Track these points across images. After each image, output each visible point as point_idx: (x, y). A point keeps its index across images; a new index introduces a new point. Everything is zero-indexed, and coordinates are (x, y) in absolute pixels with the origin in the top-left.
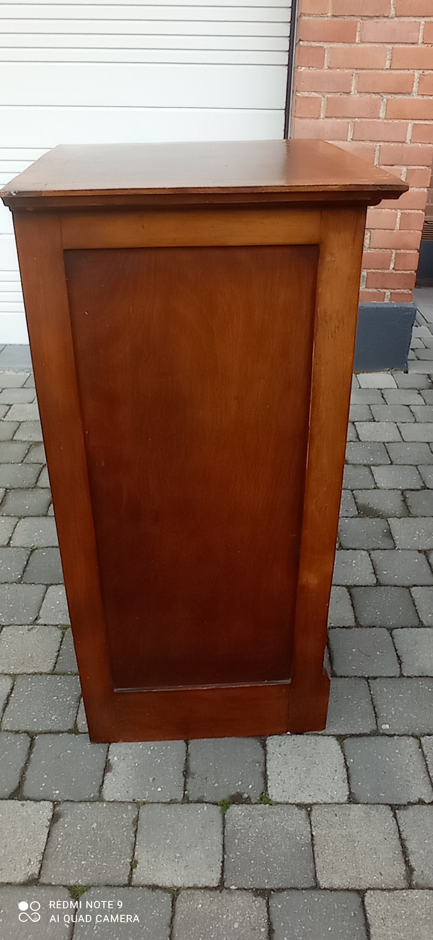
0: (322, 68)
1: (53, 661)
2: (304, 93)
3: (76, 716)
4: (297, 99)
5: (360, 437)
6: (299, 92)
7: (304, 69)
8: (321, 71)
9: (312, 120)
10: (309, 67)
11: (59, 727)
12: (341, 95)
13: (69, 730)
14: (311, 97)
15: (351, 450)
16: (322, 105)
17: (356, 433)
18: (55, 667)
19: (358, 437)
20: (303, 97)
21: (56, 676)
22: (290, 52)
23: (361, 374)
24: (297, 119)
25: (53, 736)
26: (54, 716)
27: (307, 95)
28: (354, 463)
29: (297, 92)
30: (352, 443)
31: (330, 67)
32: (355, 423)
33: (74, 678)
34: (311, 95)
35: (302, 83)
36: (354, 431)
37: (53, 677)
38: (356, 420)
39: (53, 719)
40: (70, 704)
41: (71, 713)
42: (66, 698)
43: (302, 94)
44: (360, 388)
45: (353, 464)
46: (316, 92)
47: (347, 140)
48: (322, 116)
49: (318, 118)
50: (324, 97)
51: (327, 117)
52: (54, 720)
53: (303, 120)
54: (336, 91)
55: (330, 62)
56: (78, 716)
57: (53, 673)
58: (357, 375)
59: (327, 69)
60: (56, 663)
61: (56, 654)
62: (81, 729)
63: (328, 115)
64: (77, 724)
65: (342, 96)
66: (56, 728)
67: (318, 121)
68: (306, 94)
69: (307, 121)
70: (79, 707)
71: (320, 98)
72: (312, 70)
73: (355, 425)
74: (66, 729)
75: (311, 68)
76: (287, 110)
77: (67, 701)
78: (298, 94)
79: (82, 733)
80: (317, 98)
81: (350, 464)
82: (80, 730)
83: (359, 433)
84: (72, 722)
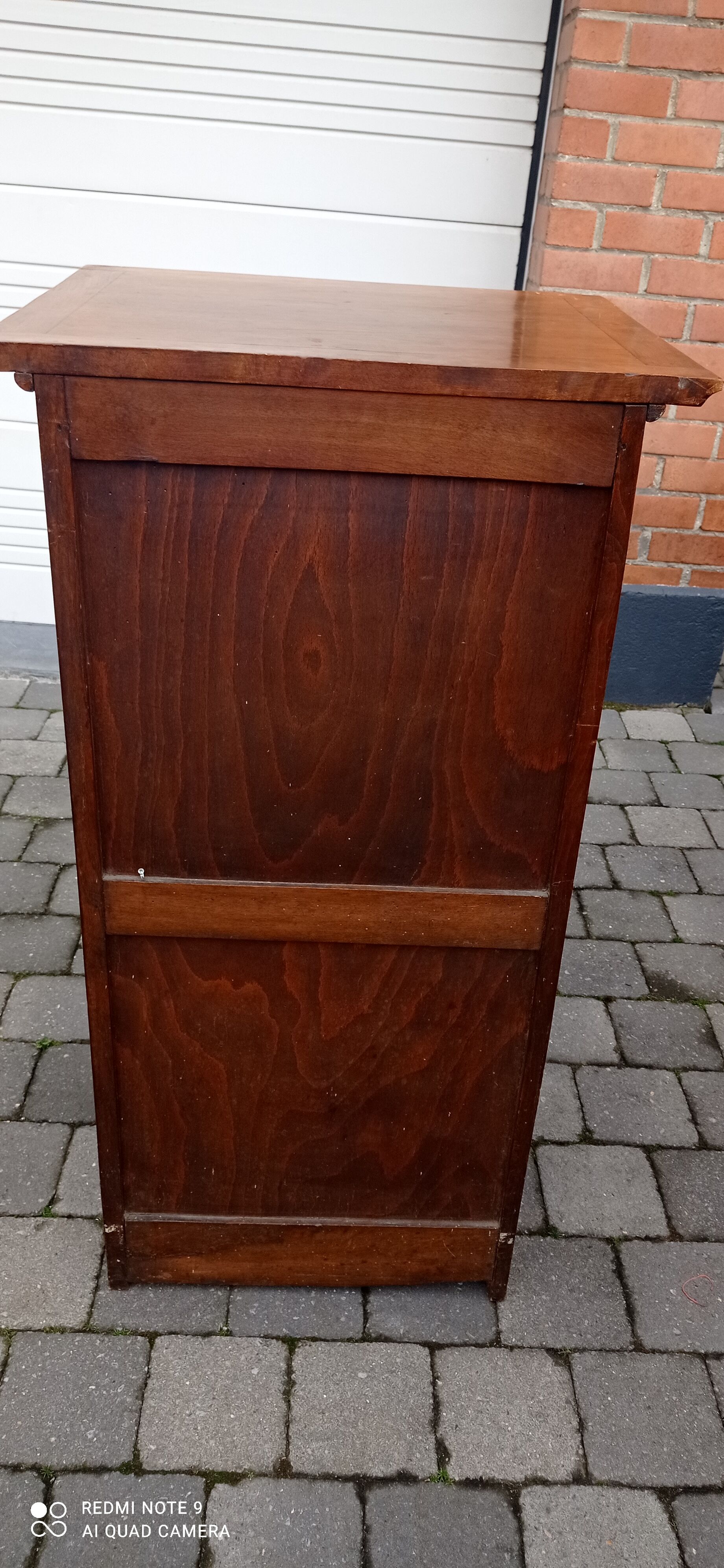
0: (601, 160)
1: (87, 1301)
2: (565, 201)
3: (137, 1432)
4: (552, 213)
5: (637, 835)
6: (556, 199)
7: (569, 159)
8: (600, 165)
9: (577, 252)
10: (578, 156)
11: (103, 1456)
12: (633, 209)
13: (123, 1464)
14: (579, 211)
15: (624, 862)
16: (597, 226)
17: (628, 827)
18: (90, 1314)
19: (633, 836)
20: (564, 210)
21: (94, 1336)
22: (539, 124)
23: (628, 712)
24: (548, 250)
25: (90, 1478)
26: (92, 1431)
27: (570, 207)
28: (631, 887)
29: (552, 200)
30: (624, 847)
31: (617, 157)
32: (626, 808)
33: (129, 1342)
34: (578, 207)
35: (564, 185)
36: (626, 824)
37: (87, 1338)
38: (628, 801)
39: (90, 1437)
40: (123, 1402)
41: (125, 1425)
42: (115, 1388)
43: (563, 203)
44: (628, 738)
45: (630, 890)
46: (587, 201)
47: (636, 293)
48: (595, 245)
49: (587, 250)
50: (601, 211)
51: (603, 248)
52: (91, 1440)
53: (557, 252)
54: (623, 202)
55: (616, 149)
56: (141, 1431)
57: (87, 1329)
58: (622, 713)
59: (612, 162)
60: (92, 1306)
61: (92, 1284)
62: (147, 1463)
63: (605, 245)
64: (139, 1451)
65: (634, 212)
66: (95, 1459)
67: (586, 254)
68: (569, 204)
69: (565, 254)
70: (141, 1409)
71: (593, 212)
72: (583, 163)
73: (626, 813)
74: (116, 1462)
75: (581, 157)
76: (526, 228)
77: (116, 1394)
78: (554, 204)
79: (150, 1472)
80: (589, 212)
81: (625, 890)
82: (145, 1466)
83: (635, 827)
84: (129, 1446)
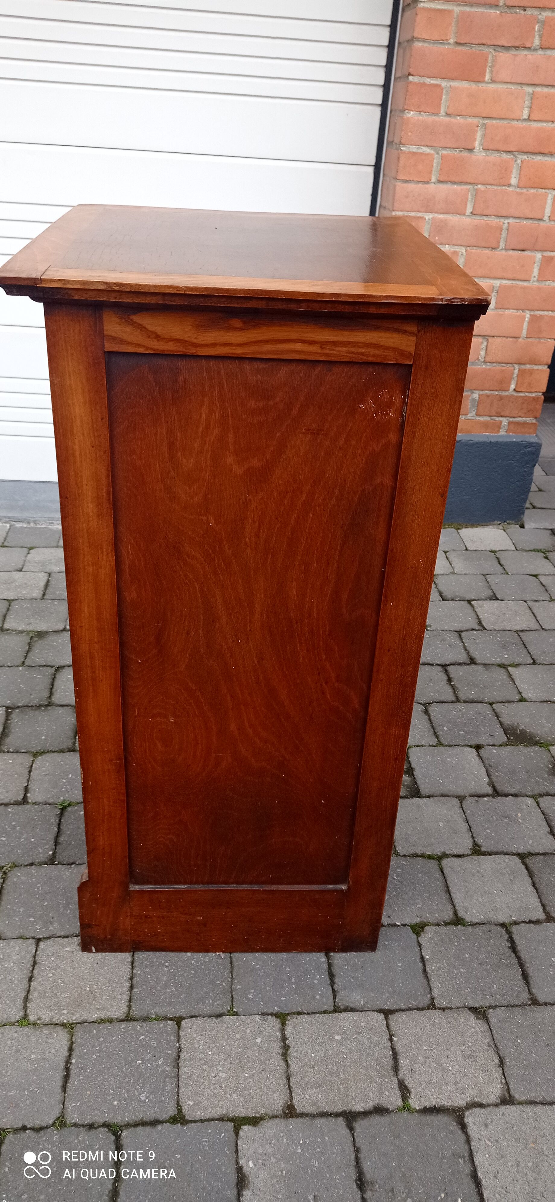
0: (437, 114)
1: (126, 997)
2: (411, 146)
3: (178, 1092)
4: (401, 155)
5: (483, 622)
6: (404, 145)
7: (413, 114)
8: (436, 118)
9: (420, 185)
10: (420, 112)
11: (154, 1113)
12: (461, 151)
13: (171, 1117)
14: (421, 154)
15: (476, 643)
16: (435, 165)
17: (476, 617)
18: (129, 1007)
19: (480, 623)
20: (410, 153)
21: (135, 1023)
22: (386, 87)
23: (464, 530)
24: (399, 184)
25: (148, 1129)
26: (144, 1095)
27: (414, 150)
28: (484, 662)
29: (401, 145)
30: (475, 632)
31: (448, 112)
32: (473, 602)
33: (162, 1025)
34: (421, 151)
35: (410, 134)
36: (473, 614)
37: (130, 1025)
38: (473, 598)
39: (143, 1099)
40: (164, 1071)
41: (168, 1088)
42: (156, 1061)
43: (409, 148)
44: (467, 550)
45: (483, 664)
46: (427, 146)
47: (464, 214)
48: (434, 179)
49: (427, 183)
50: (438, 154)
51: (439, 181)
52: (144, 1101)
53: (405, 185)
54: (454, 146)
55: (448, 107)
56: (180, 1091)
57: (129, 1018)
58: (459, 531)
59: (445, 116)
60: (130, 1001)
61: (128, 984)
62: (189, 1115)
63: (441, 179)
64: (181, 1106)
65: (462, 154)
66: (150, 1115)
67: (427, 186)
68: (413, 149)
69: (411, 186)
70: (178, 1075)
71: (432, 154)
72: (424, 117)
73: (472, 606)
74: (165, 1116)
75: (422, 113)
76: (377, 167)
77: (158, 1066)
78: (402, 148)
79: (191, 1122)
80: (428, 154)
81: (479, 664)
82: (187, 1118)
83: (481, 617)
84: (173, 1103)
